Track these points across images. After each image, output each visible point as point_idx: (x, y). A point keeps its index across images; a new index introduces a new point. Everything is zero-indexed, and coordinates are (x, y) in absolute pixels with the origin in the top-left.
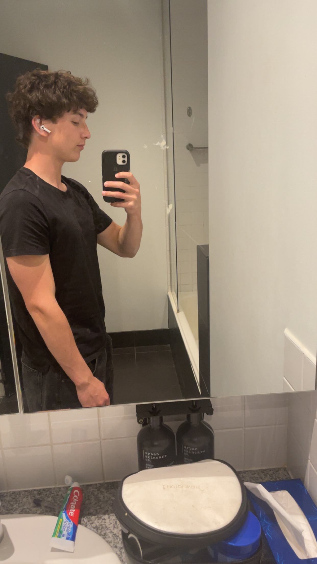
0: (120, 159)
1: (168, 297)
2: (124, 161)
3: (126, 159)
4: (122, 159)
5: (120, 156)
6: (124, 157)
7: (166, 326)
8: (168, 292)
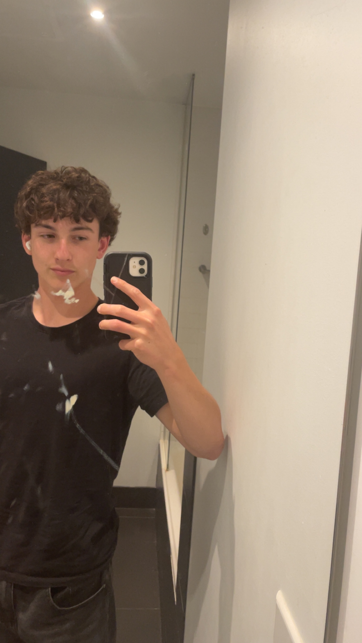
0: (134, 267)
1: (159, 445)
2: (141, 271)
3: (145, 267)
4: (139, 267)
5: (134, 262)
6: (141, 263)
7: (153, 485)
8: (159, 440)
